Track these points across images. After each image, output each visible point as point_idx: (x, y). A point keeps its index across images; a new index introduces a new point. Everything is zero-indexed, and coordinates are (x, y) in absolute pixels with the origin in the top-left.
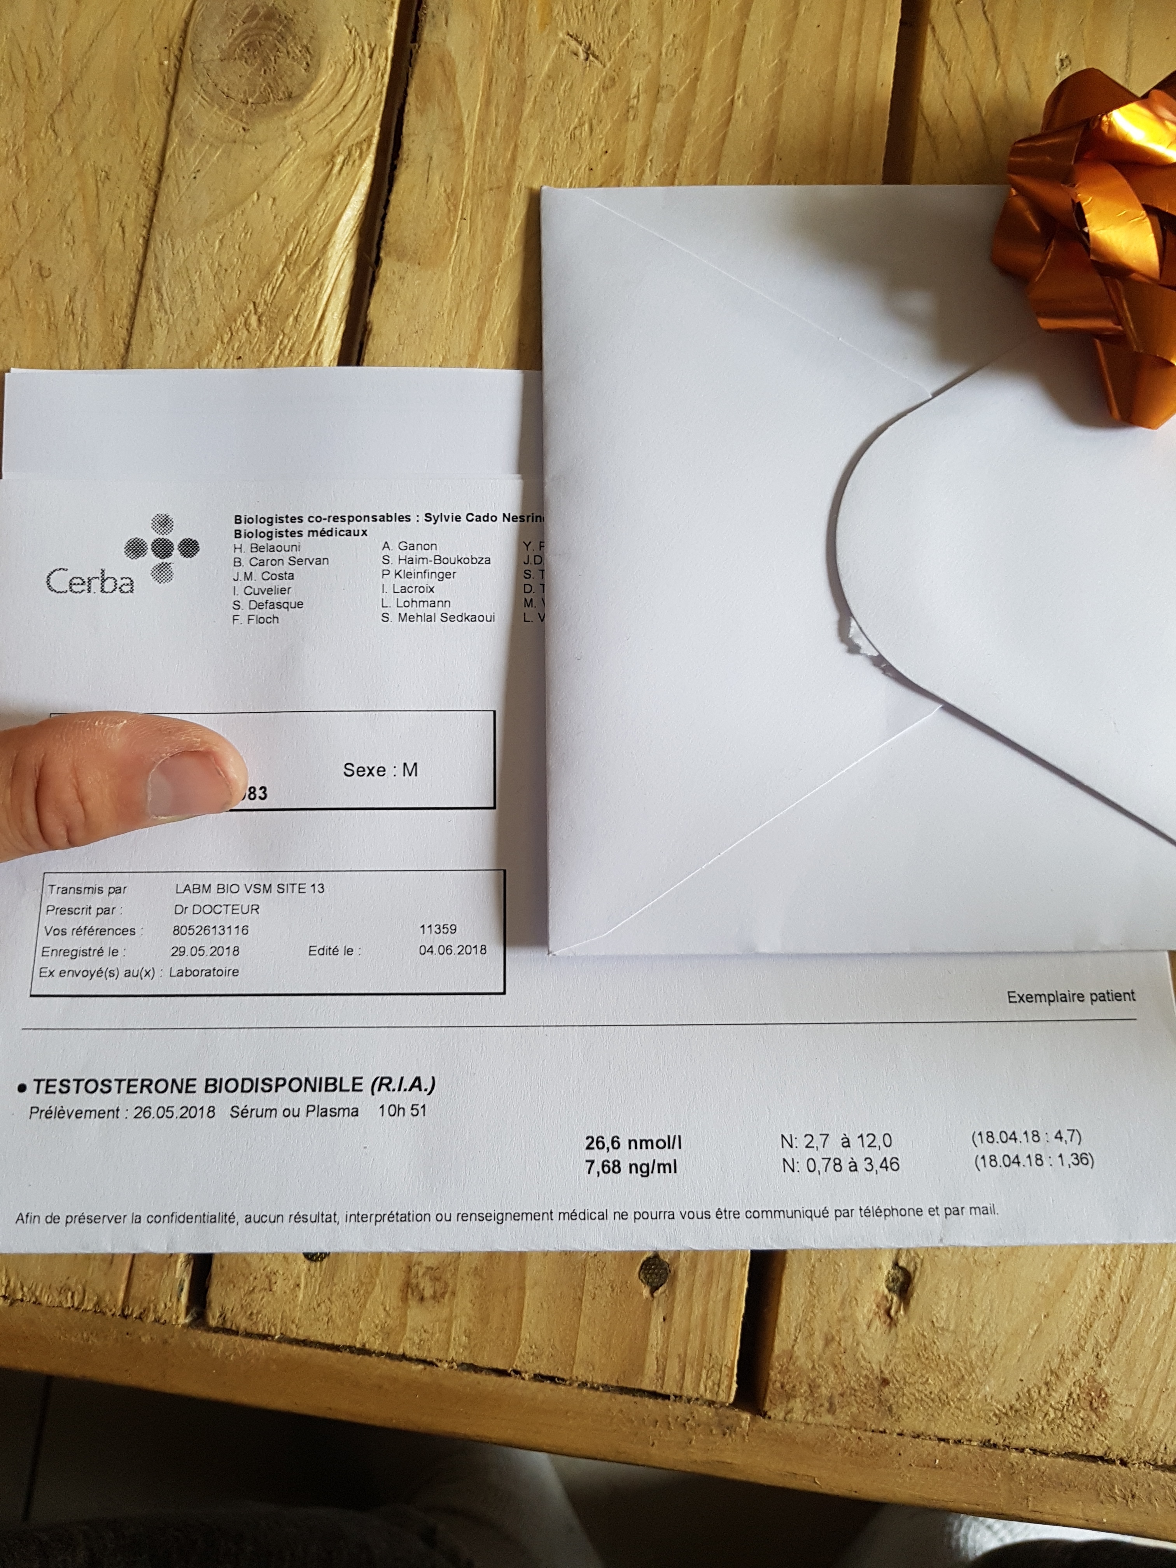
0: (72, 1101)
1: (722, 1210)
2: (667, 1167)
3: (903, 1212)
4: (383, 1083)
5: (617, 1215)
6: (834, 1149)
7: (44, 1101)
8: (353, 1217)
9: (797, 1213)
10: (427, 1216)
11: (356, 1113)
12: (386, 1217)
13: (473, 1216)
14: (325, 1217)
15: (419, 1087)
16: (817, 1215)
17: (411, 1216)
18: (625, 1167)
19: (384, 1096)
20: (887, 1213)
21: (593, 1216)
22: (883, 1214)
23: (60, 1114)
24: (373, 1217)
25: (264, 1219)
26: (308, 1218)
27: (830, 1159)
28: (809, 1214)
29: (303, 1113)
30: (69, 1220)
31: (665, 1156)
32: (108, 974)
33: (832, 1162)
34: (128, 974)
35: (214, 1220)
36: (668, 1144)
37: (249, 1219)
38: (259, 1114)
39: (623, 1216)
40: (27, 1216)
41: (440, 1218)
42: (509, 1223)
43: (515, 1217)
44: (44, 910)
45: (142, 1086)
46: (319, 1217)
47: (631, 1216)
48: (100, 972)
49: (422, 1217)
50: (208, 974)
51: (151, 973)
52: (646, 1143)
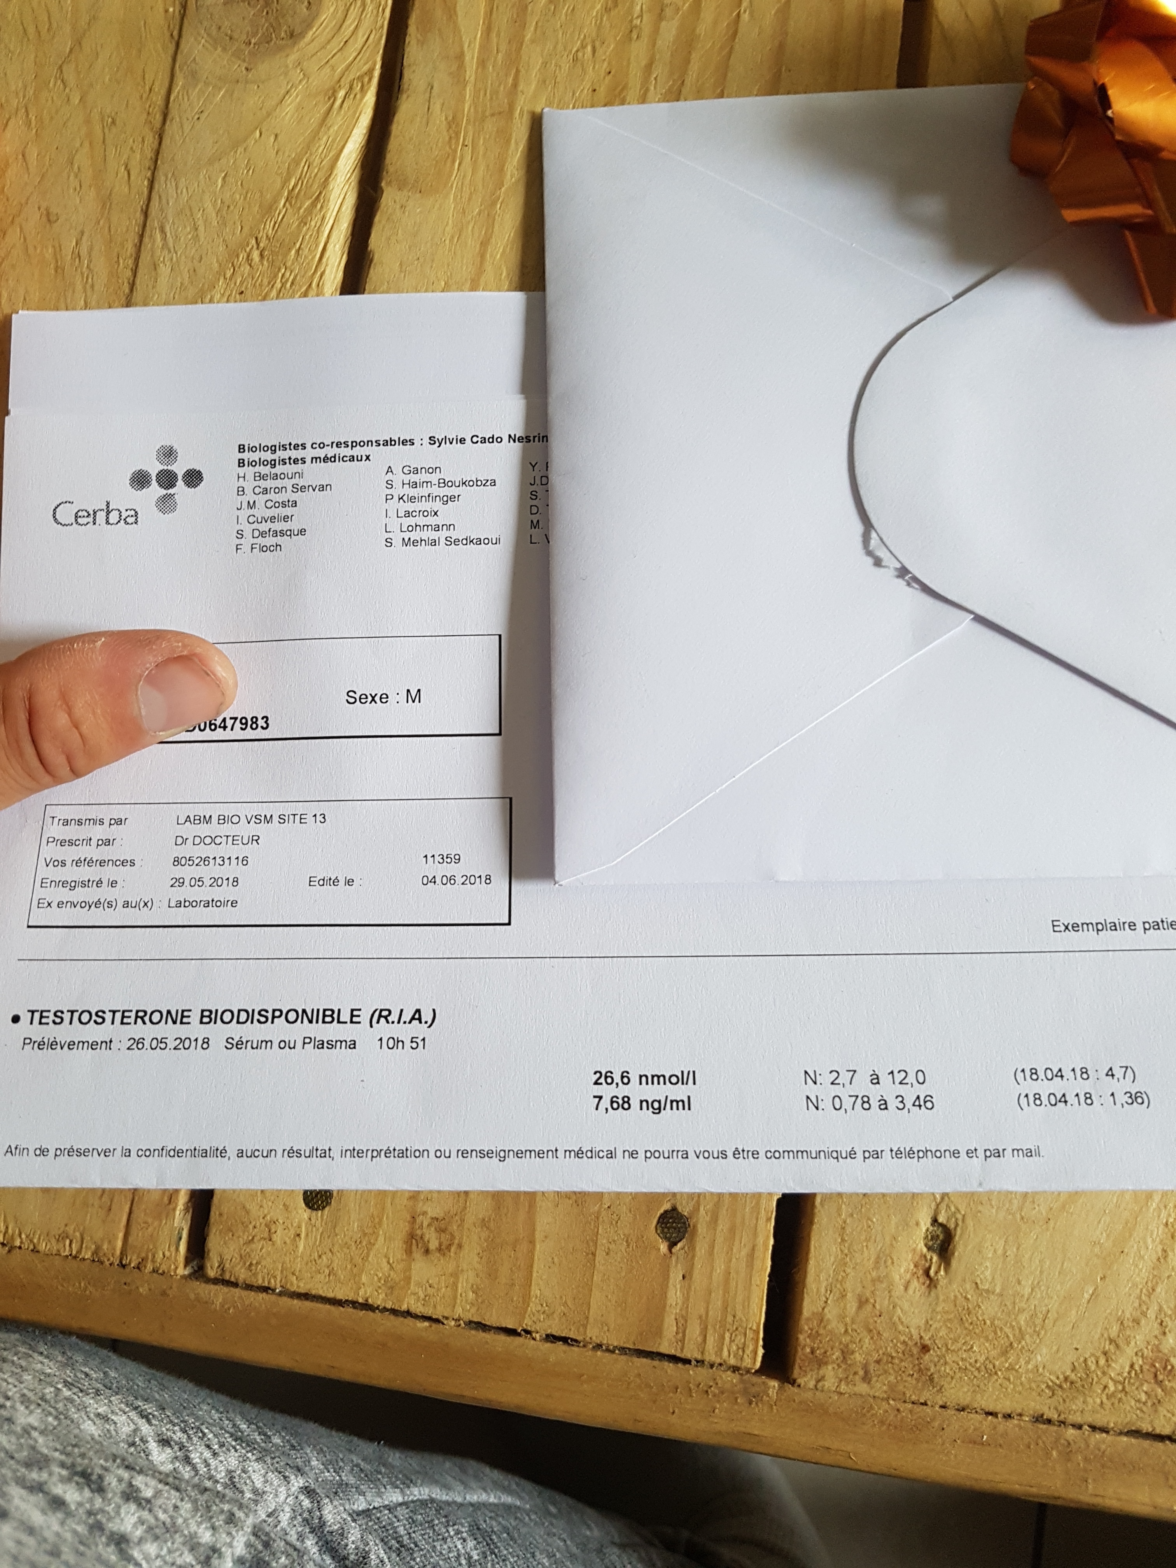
0: (65, 1032)
1: (740, 1150)
2: (680, 1104)
3: (938, 1154)
4: (383, 1015)
5: (627, 1153)
6: (862, 1086)
7: (37, 1032)
8: (348, 1152)
9: (822, 1153)
10: (426, 1153)
11: (353, 1045)
12: (383, 1153)
13: (474, 1153)
14: (319, 1152)
15: (420, 1020)
16: (844, 1156)
17: (409, 1152)
18: (636, 1104)
19: (383, 1029)
20: (921, 1154)
21: (601, 1154)
22: (916, 1155)
23: (53, 1045)
24: (370, 1153)
25: (257, 1154)
26: (302, 1152)
27: (857, 1097)
28: (835, 1155)
29: (299, 1044)
30: (58, 1152)
31: (679, 1092)
32: (106, 905)
33: (859, 1099)
34: (126, 904)
35: (205, 1154)
36: (681, 1079)
37: (241, 1154)
38: (255, 1046)
39: (633, 1154)
40: (16, 1148)
41: (439, 1154)
42: (511, 1160)
43: (519, 1154)
44: (44, 841)
45: (137, 1017)
46: (314, 1152)
47: (641, 1155)
48: (97, 904)
49: (421, 1153)
50: (207, 905)
51: (149, 904)
52: (658, 1078)
